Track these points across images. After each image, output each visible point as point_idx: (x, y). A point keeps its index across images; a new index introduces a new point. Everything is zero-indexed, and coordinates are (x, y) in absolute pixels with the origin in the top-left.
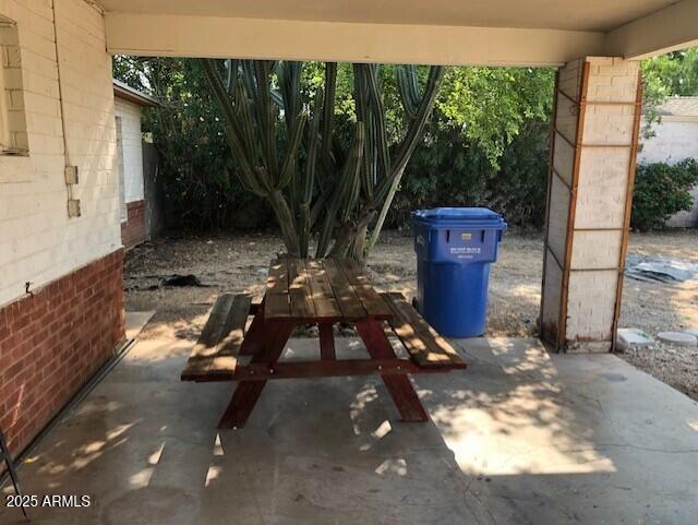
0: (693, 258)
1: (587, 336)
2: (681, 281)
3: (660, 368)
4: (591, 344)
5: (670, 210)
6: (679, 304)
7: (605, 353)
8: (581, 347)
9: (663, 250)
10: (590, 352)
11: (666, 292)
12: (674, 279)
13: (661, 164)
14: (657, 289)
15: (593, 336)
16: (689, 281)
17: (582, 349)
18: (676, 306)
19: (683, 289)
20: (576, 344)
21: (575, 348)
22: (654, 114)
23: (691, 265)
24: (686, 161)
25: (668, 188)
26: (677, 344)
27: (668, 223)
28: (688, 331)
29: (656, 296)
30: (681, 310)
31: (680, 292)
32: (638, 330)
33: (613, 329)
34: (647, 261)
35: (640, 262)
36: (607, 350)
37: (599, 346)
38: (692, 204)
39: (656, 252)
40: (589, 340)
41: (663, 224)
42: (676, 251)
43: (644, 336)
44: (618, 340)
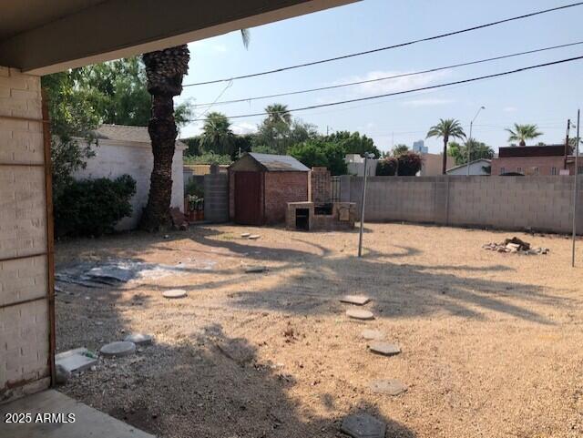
0: (134, 257)
1: (20, 379)
2: (126, 282)
3: (101, 391)
4: (27, 387)
5: (117, 217)
6: (121, 308)
7: (45, 390)
8: (15, 393)
9: (112, 253)
10: (26, 395)
11: (111, 296)
12: (119, 280)
13: (104, 178)
14: (104, 295)
15: (27, 378)
16: (132, 281)
17: (16, 395)
18: (119, 310)
19: (126, 290)
20: (7, 393)
21: (6, 398)
22: (92, 137)
23: (133, 264)
24: (124, 176)
25: (111, 199)
26: (119, 356)
27: (116, 228)
28: (128, 337)
29: (103, 302)
30: (124, 313)
31: (124, 293)
32: (83, 350)
33: (51, 361)
34: (98, 266)
35: (92, 267)
36: (46, 387)
37: (36, 386)
38: (132, 211)
39: (105, 256)
40: (24, 382)
41: (112, 229)
42: (122, 253)
43: (87, 355)
44: (58, 372)
